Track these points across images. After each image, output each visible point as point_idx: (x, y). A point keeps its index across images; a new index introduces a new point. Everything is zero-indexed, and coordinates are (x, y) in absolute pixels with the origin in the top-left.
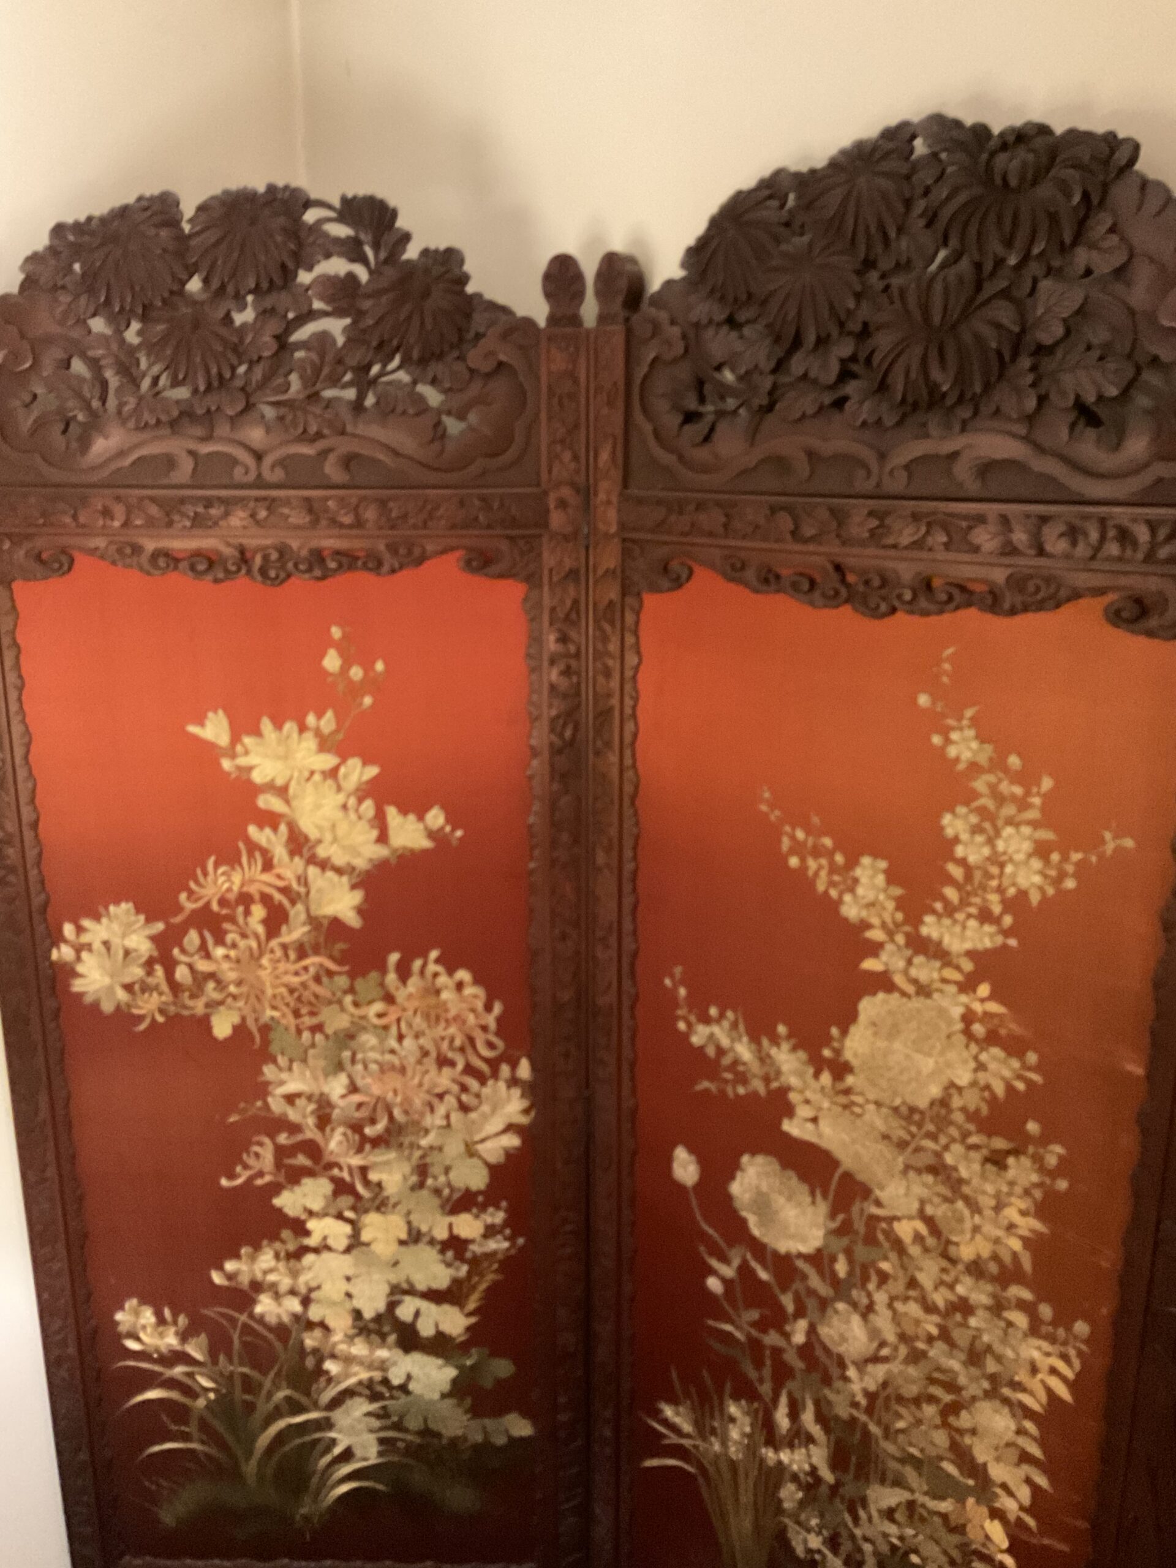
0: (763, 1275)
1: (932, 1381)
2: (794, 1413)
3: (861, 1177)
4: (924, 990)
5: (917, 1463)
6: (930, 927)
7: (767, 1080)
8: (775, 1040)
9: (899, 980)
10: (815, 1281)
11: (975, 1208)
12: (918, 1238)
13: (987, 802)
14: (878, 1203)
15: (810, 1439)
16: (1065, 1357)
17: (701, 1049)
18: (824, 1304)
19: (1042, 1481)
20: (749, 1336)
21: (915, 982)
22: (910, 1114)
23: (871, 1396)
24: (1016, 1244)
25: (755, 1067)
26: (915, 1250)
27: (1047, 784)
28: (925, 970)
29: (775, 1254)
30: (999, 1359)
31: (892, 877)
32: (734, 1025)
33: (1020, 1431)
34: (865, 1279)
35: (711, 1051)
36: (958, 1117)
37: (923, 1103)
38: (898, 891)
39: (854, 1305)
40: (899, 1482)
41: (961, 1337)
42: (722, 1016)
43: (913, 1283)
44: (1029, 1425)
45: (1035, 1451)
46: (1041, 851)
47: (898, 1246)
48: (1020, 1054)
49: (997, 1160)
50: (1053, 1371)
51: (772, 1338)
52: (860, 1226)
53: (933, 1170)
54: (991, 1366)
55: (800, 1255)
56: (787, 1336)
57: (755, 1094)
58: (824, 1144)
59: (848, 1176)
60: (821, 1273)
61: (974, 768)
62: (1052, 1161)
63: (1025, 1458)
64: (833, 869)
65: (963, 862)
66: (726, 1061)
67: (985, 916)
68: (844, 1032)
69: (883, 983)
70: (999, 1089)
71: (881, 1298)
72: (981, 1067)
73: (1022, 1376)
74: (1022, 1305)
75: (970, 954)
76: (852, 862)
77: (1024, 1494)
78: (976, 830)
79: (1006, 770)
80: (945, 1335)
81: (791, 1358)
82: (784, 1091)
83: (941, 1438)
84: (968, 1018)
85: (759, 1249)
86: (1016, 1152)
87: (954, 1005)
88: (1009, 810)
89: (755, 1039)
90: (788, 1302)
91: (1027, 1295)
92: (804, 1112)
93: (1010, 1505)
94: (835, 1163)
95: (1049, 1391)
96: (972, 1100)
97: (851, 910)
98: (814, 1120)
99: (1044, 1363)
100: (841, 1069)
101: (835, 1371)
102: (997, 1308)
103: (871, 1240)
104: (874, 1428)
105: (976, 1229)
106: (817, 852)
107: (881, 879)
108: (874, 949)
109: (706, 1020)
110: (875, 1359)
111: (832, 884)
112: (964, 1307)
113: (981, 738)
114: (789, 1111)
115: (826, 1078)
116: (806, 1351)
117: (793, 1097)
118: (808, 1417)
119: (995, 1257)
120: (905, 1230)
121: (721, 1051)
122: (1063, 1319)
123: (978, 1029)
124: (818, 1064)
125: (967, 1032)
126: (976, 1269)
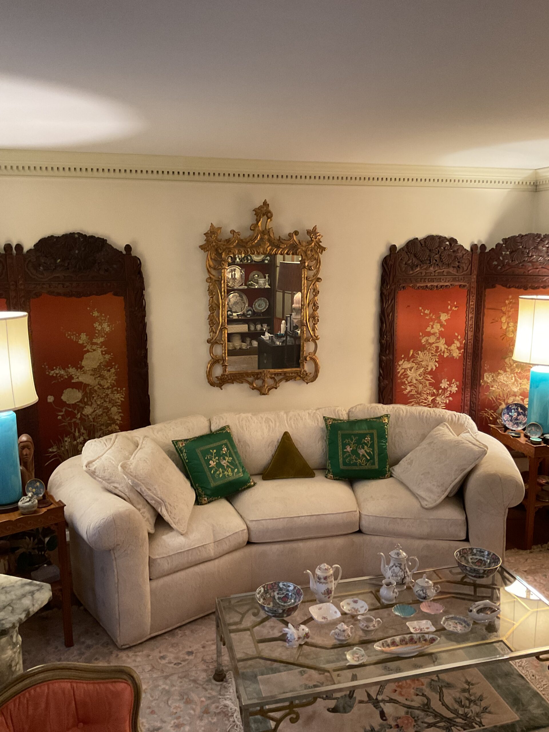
0: (70, 410)
1: (104, 409)
2: (79, 432)
3: (87, 383)
4: (94, 350)
5: (103, 425)
6: (95, 341)
7: (67, 375)
8: (69, 368)
9: (90, 350)
10: (81, 405)
11: (106, 379)
12: (99, 388)
13: (100, 321)
14: (91, 386)
15: (83, 434)
16: (123, 395)
17: (52, 376)
18: (83, 408)
19: (122, 415)
20: (69, 423)
21: (93, 349)
22: (94, 370)
23: (94, 419)
24: (113, 381)
25: (65, 374)
26: (98, 390)
27: (108, 317)
28: (94, 347)
29: (73, 404)
30: (113, 400)
31: (86, 335)
32: (59, 369)
33: (118, 409)
34: (90, 399)
35: (55, 375)
36: (102, 367)
37: (96, 367)
38: (88, 337)
39: (89, 405)
40: (101, 429)
41: (107, 400)
42: (57, 368)
43: (98, 395)
44: (119, 408)
45: (120, 411)
46: (109, 326)
47: (96, 391)
48: (110, 354)
49: (109, 371)
50: (121, 397)
51: (74, 420)
52: (88, 391)
53: (99, 377)
54: (113, 402)
55: (77, 402)
56: (76, 418)
57: (66, 379)
58: (80, 381)
59: (85, 384)
60: (82, 403)
61: (97, 317)
62: (116, 367)
63: (120, 413)
64: (76, 336)
65: (98, 330)
66: (58, 375)
67: (102, 337)
68: (82, 361)
69: (88, 351)
70: (108, 360)
71: (93, 401)
72: (105, 358)
73: (117, 401)
74: (115, 390)
75: (101, 342)
76: (80, 334)
77: (120, 419)
78: (99, 325)
79: (102, 316)
80: (105, 401)
81: (78, 421)
82: (71, 376)
83: (107, 418)
84: (102, 352)
85: (69, 406)
86: (111, 368)
87: (99, 350)
88: (103, 321)
89: (64, 369)
90: (76, 412)
91: (116, 388)
92: (75, 377)
93: (118, 422)
94: (83, 383)
95: (121, 401)
96: (104, 363)
97: (81, 342)
98: (78, 378)
99: (120, 397)
100: (82, 367)
101: (86, 418)
102: (112, 392)
103: (91, 393)
104: (95, 424)
105: (107, 382)
106: (73, 335)
107: (85, 336)
108: (85, 347)
109: (53, 370)
110: (94, 411)
111: (76, 339)
112: (107, 395)
113: (98, 312)
114: (73, 378)
115: (79, 370)
116: (81, 418)
117: (73, 376)
118: (82, 431)
119: (111, 385)
120: (96, 388)
121: (57, 374)
122: (121, 389)
123: (104, 353)
124: (77, 369)
125: (102, 354)
126: (108, 388)
